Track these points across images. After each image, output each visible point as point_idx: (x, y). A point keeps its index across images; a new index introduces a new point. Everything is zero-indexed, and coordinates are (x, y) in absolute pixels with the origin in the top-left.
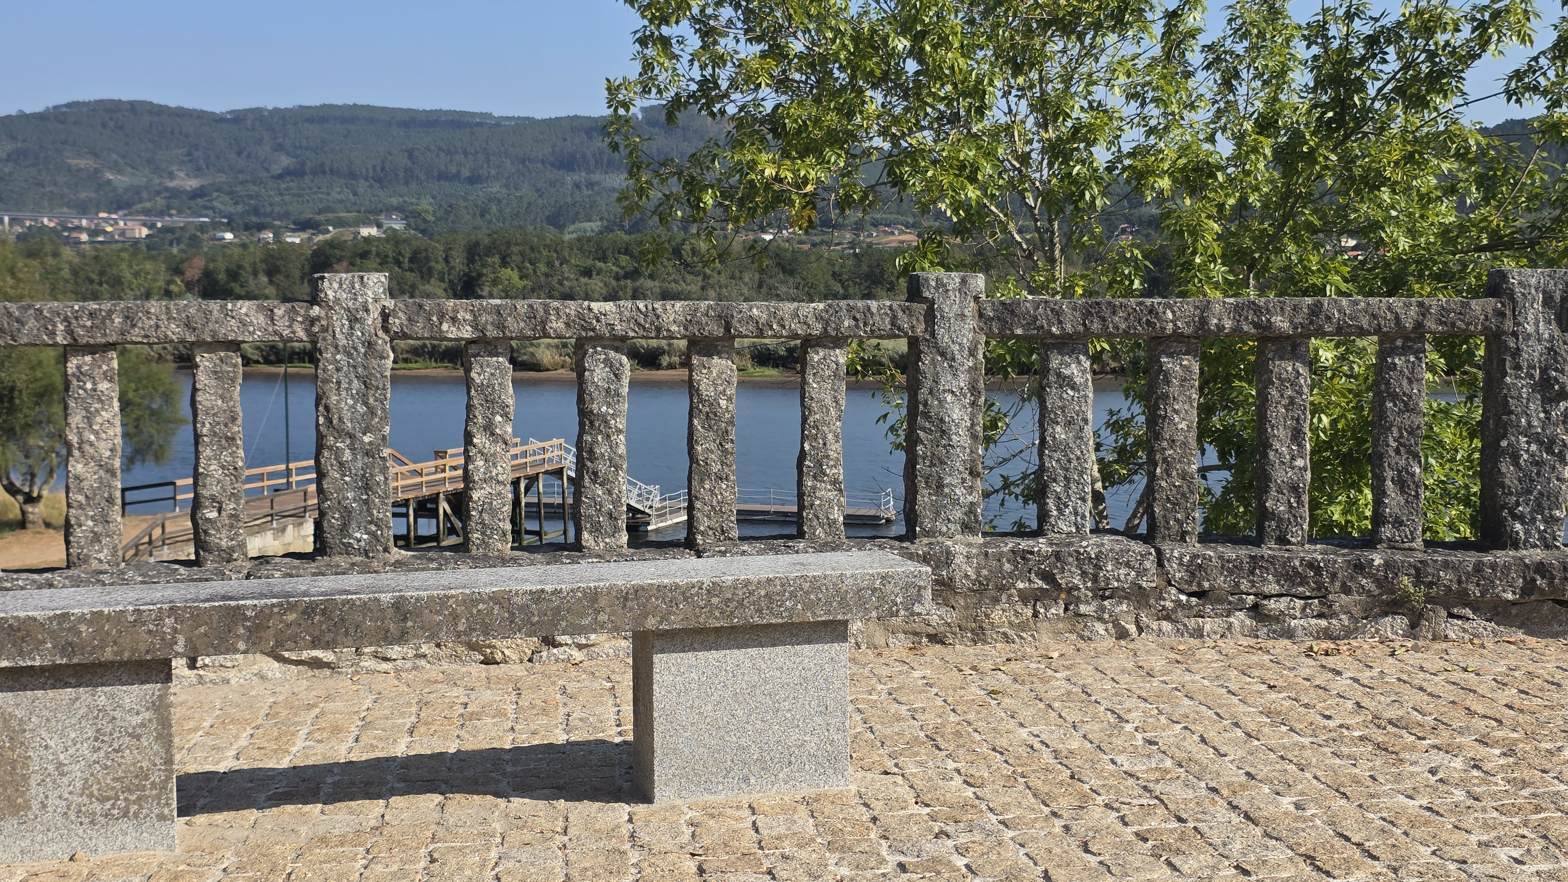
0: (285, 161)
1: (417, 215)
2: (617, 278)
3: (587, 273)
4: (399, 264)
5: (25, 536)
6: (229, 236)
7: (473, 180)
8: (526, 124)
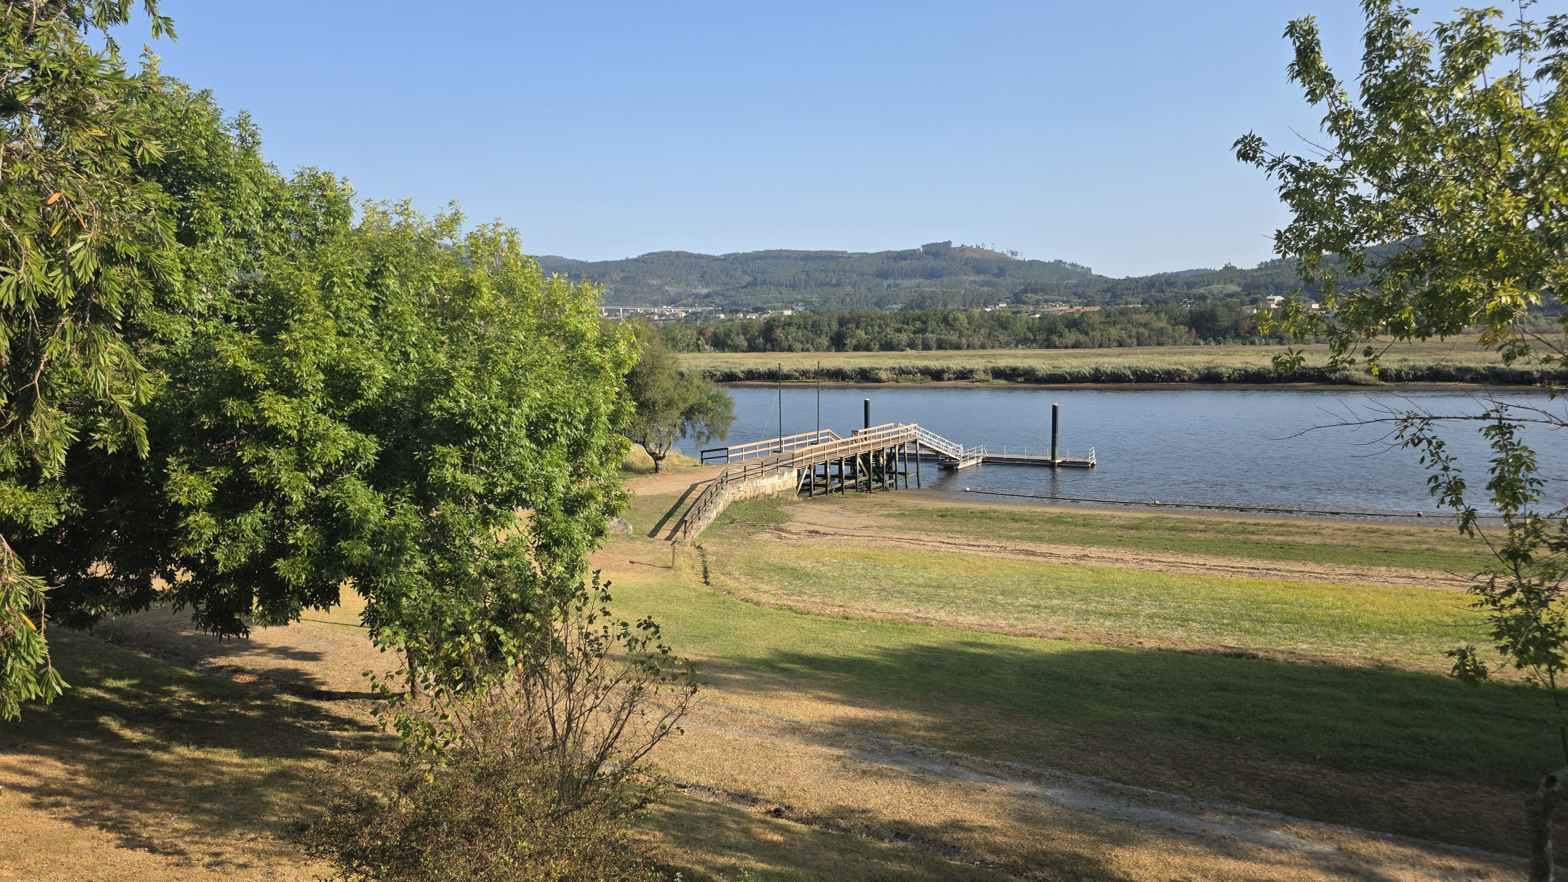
0: (748, 279)
1: (811, 303)
2: (915, 333)
3: (899, 331)
4: (806, 329)
5: (658, 477)
6: (722, 316)
7: (837, 285)
8: (864, 256)
